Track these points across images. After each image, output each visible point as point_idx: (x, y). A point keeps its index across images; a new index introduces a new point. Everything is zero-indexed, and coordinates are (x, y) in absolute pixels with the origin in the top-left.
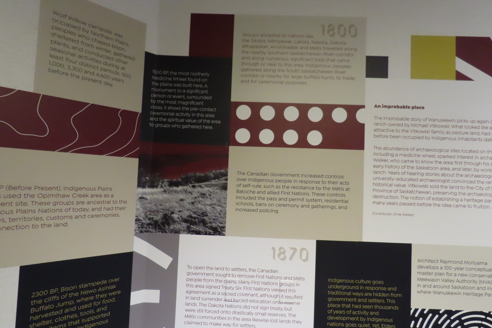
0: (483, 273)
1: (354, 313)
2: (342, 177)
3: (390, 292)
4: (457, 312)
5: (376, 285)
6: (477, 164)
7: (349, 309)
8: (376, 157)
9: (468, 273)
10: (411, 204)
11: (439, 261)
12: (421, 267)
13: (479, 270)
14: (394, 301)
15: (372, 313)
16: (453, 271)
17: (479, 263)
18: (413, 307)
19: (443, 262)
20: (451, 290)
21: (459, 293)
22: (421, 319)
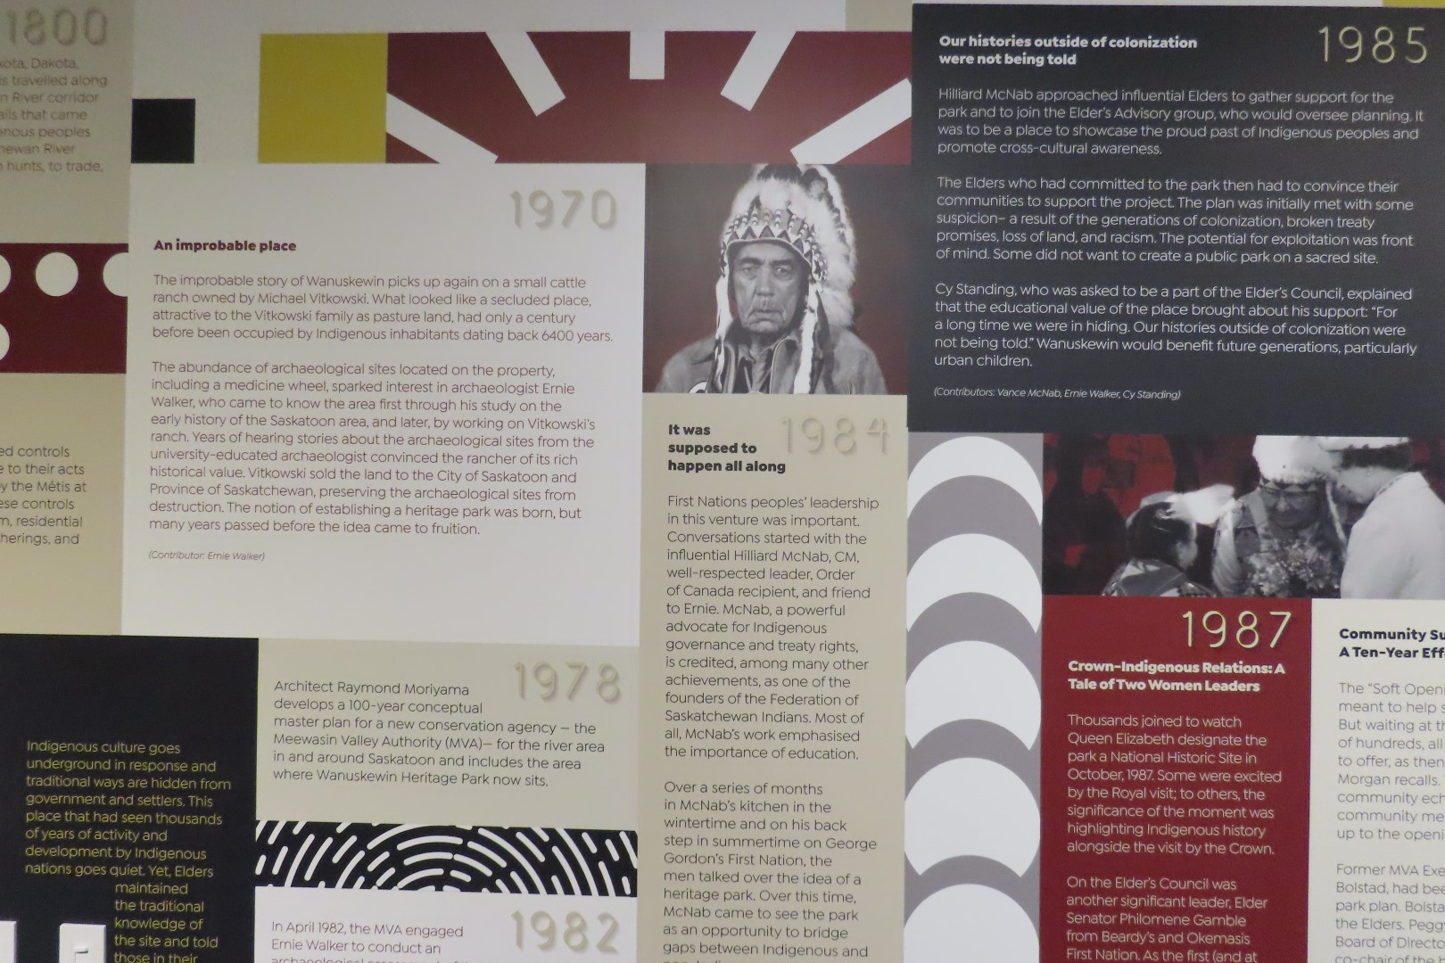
0: (457, 717)
1: (100, 835)
2: (65, 452)
3: (198, 776)
4: (384, 828)
5: (158, 758)
6: (444, 406)
7: (84, 826)
8: (161, 393)
9: (416, 717)
10: (256, 526)
11: (335, 688)
12: (284, 704)
13: (447, 708)
14: (208, 802)
15: (148, 836)
16: (372, 714)
17: (446, 691)
18: (263, 816)
19: (345, 688)
20: (367, 768)
21: (390, 777)
22: (284, 850)
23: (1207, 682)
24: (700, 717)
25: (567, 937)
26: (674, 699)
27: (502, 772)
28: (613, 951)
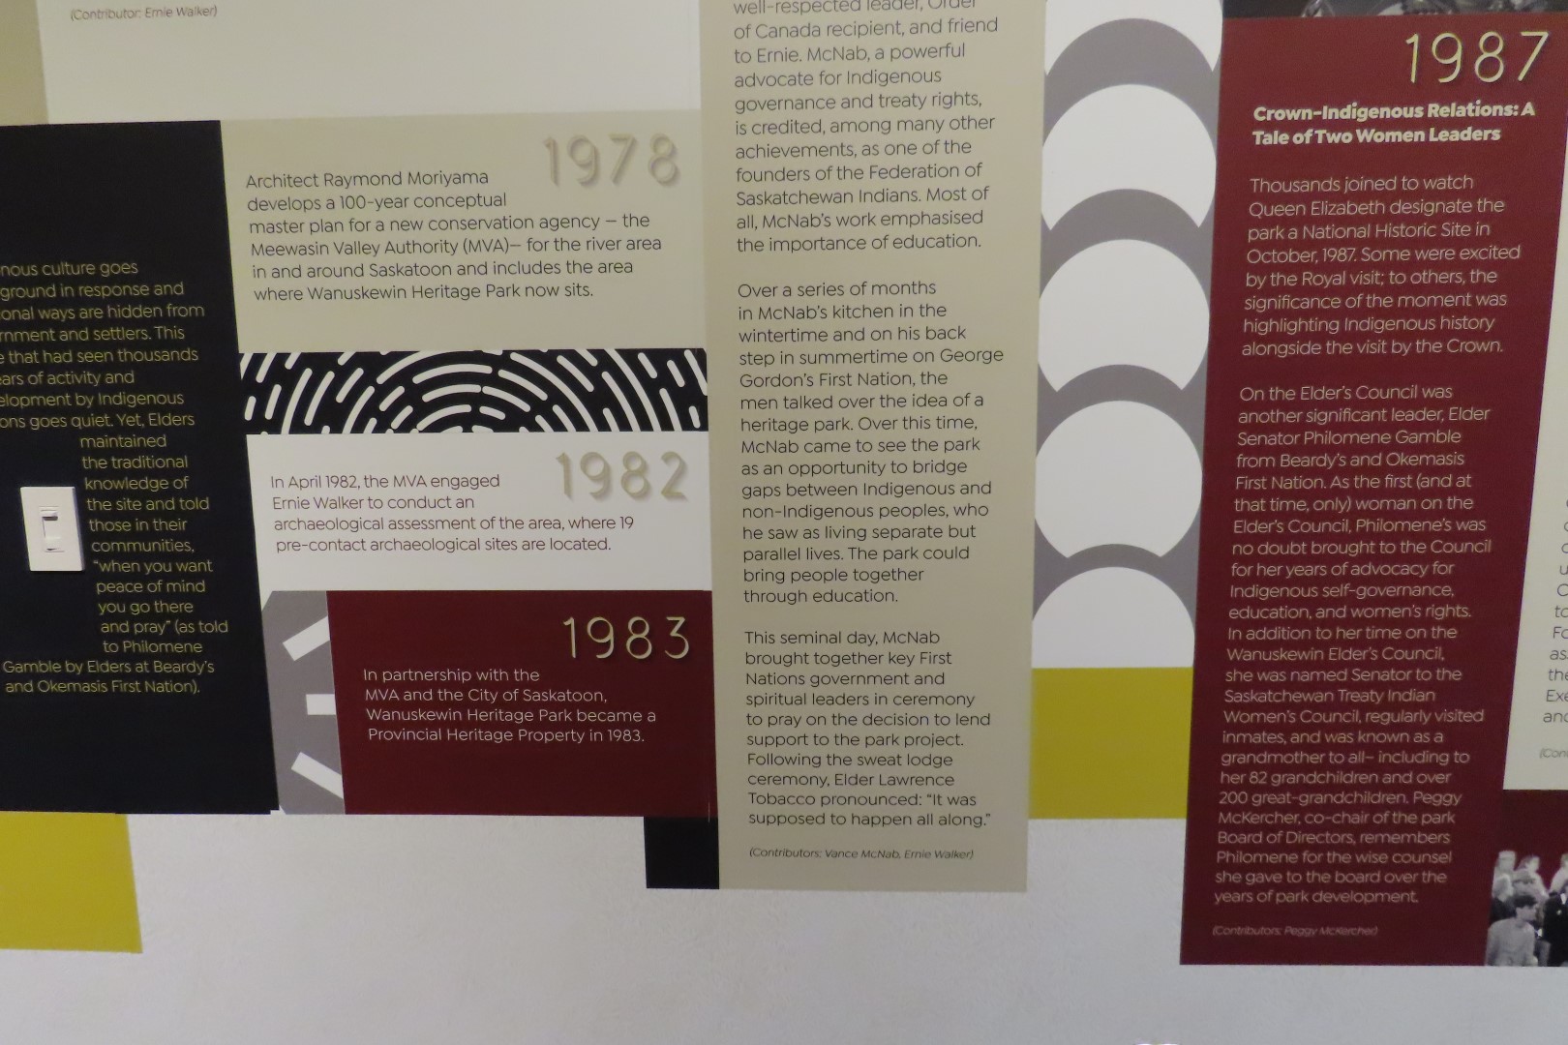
0: (476, 212)
1: (54, 380)
3: (161, 301)
4: (396, 356)
5: (112, 280)
7: (33, 368)
9: (425, 215)
11: (320, 181)
12: (259, 205)
13: (460, 201)
14: (179, 334)
15: (112, 379)
16: (369, 214)
17: (459, 179)
18: (247, 348)
19: (333, 181)
20: (369, 282)
21: (397, 292)
22: (277, 389)
23: (1432, 130)
24: (782, 198)
25: (626, 481)
26: (747, 177)
27: (535, 280)
28: (681, 497)
